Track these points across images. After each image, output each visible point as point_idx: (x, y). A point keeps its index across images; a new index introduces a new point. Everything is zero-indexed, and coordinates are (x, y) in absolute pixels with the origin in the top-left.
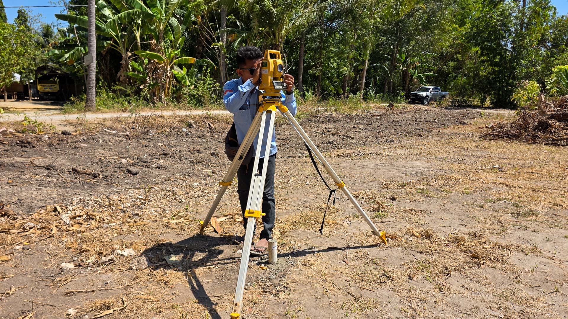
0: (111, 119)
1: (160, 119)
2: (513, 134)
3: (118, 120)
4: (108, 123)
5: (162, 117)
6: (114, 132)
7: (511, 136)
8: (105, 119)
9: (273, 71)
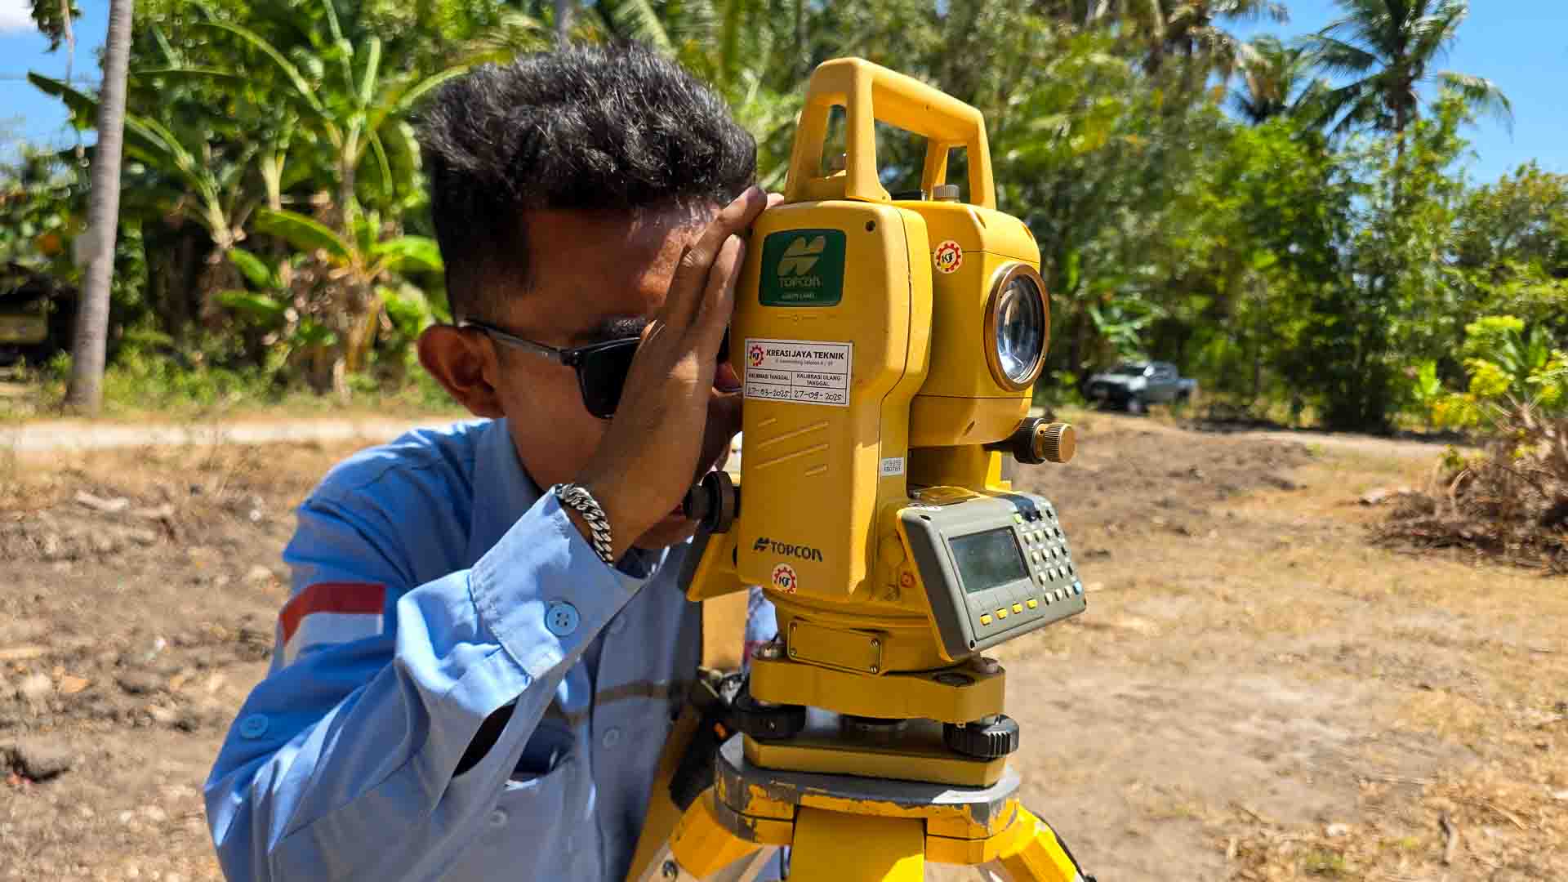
0: (119, 452)
1: (306, 455)
2: (1474, 534)
3: (145, 456)
4: (101, 470)
5: (313, 446)
6: (116, 505)
7: (1469, 540)
8: (90, 456)
9: (918, 362)
